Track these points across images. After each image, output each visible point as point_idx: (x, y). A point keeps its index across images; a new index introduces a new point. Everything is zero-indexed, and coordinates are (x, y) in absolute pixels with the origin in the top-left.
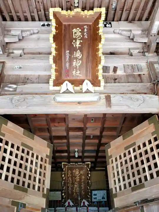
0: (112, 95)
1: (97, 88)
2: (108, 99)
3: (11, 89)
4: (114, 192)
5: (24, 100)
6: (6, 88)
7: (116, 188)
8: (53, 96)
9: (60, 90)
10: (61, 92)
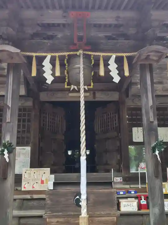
0: (96, 92)
1: (89, 87)
2: (94, 94)
3: (46, 87)
4: (96, 133)
5: (54, 95)
6: (44, 87)
7: (97, 131)
8: (67, 92)
9: (70, 88)
10: (71, 90)
